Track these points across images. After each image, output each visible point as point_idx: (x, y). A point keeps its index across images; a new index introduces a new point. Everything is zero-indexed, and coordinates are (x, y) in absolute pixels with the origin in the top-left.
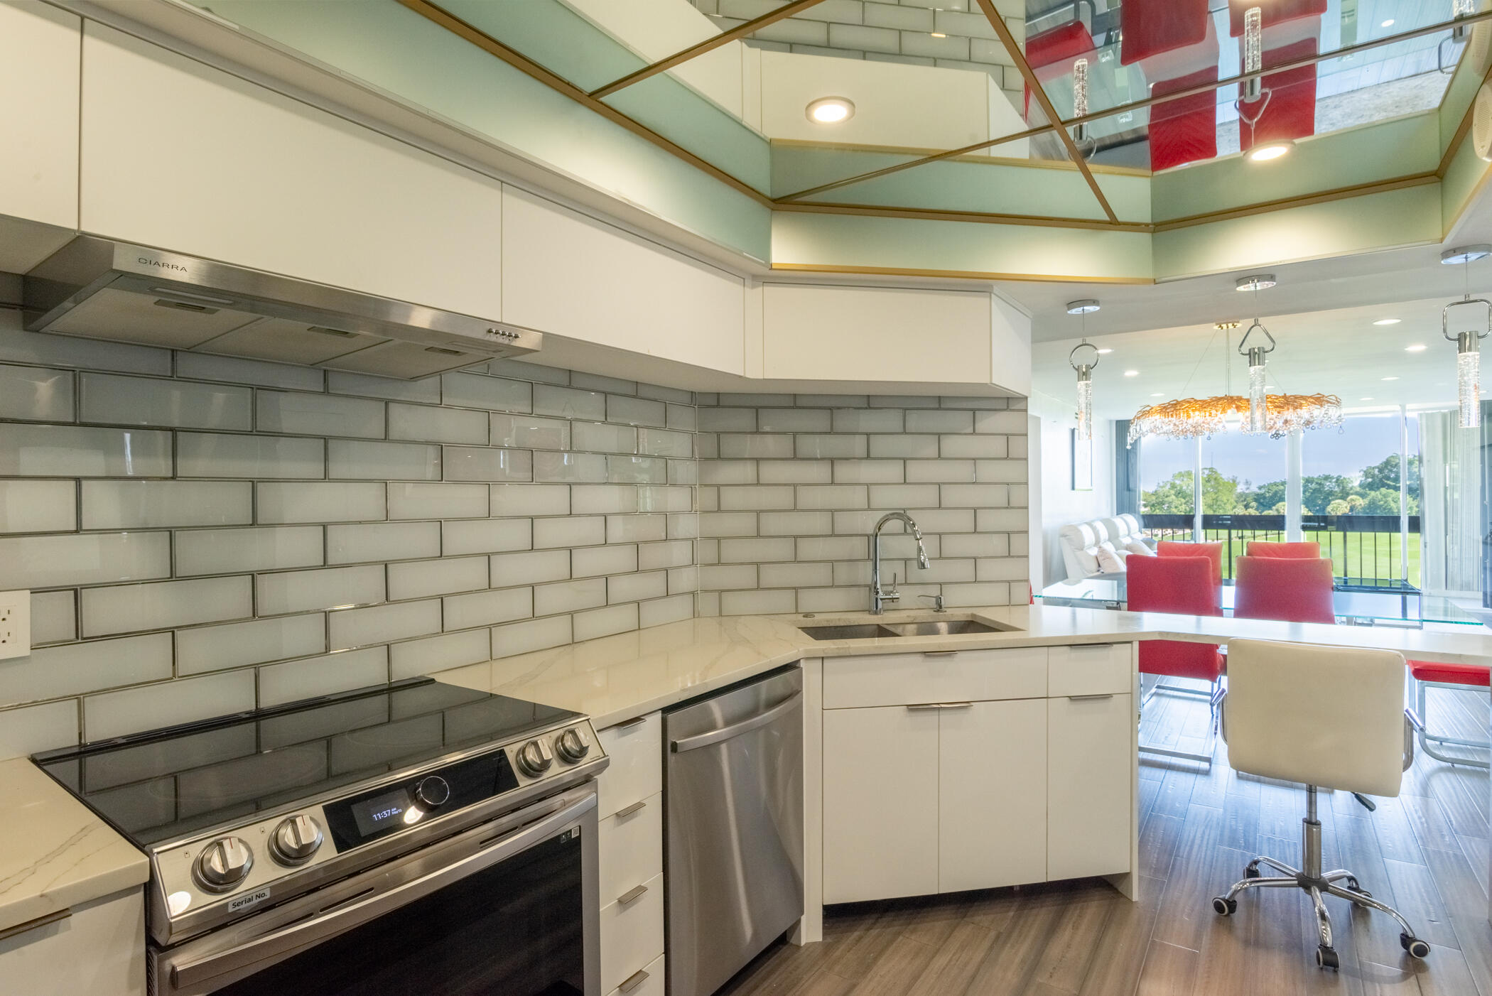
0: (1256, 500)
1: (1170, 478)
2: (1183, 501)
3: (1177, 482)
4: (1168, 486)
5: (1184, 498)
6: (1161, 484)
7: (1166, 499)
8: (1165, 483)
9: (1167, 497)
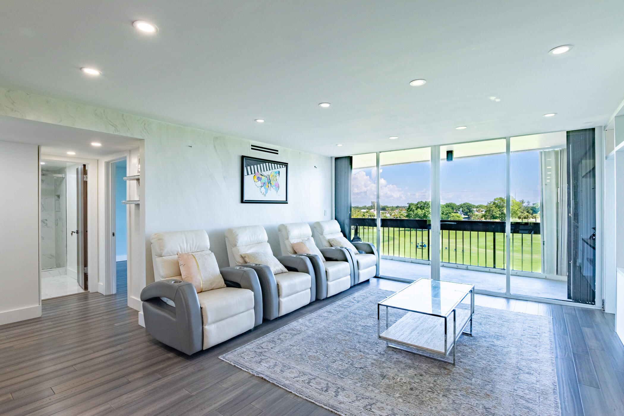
0: (532, 210)
1: (493, 200)
2: (498, 209)
3: (496, 202)
4: (492, 203)
5: (499, 208)
6: (489, 203)
7: (491, 209)
8: (491, 202)
9: (491, 208)
